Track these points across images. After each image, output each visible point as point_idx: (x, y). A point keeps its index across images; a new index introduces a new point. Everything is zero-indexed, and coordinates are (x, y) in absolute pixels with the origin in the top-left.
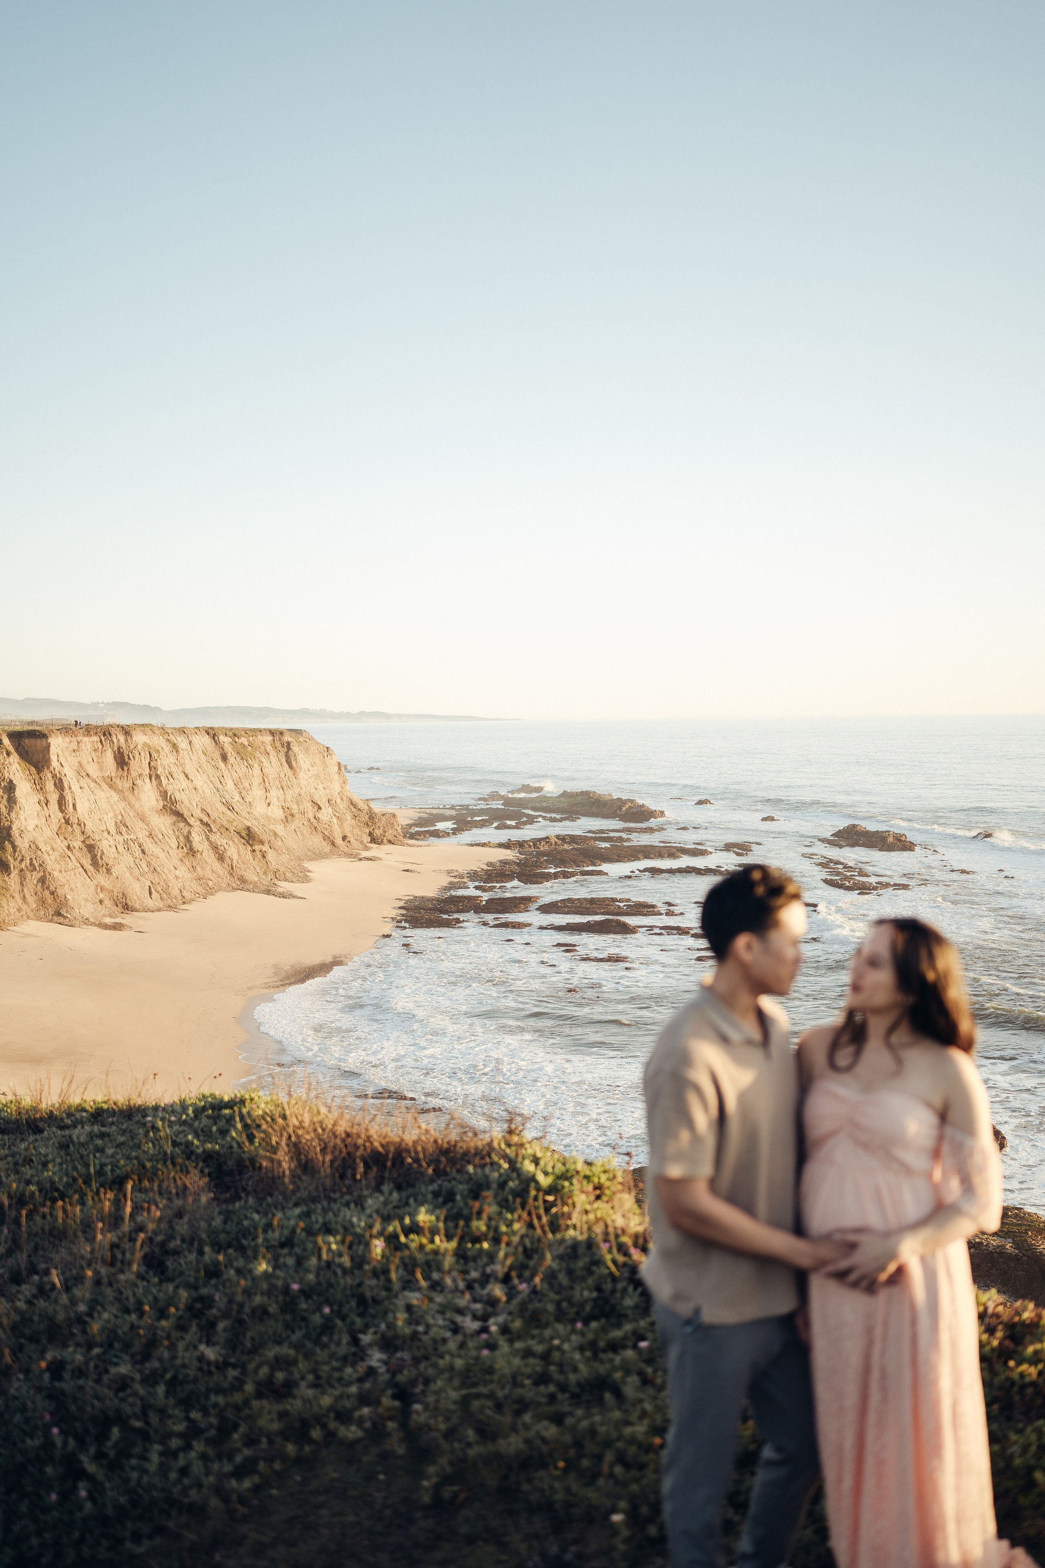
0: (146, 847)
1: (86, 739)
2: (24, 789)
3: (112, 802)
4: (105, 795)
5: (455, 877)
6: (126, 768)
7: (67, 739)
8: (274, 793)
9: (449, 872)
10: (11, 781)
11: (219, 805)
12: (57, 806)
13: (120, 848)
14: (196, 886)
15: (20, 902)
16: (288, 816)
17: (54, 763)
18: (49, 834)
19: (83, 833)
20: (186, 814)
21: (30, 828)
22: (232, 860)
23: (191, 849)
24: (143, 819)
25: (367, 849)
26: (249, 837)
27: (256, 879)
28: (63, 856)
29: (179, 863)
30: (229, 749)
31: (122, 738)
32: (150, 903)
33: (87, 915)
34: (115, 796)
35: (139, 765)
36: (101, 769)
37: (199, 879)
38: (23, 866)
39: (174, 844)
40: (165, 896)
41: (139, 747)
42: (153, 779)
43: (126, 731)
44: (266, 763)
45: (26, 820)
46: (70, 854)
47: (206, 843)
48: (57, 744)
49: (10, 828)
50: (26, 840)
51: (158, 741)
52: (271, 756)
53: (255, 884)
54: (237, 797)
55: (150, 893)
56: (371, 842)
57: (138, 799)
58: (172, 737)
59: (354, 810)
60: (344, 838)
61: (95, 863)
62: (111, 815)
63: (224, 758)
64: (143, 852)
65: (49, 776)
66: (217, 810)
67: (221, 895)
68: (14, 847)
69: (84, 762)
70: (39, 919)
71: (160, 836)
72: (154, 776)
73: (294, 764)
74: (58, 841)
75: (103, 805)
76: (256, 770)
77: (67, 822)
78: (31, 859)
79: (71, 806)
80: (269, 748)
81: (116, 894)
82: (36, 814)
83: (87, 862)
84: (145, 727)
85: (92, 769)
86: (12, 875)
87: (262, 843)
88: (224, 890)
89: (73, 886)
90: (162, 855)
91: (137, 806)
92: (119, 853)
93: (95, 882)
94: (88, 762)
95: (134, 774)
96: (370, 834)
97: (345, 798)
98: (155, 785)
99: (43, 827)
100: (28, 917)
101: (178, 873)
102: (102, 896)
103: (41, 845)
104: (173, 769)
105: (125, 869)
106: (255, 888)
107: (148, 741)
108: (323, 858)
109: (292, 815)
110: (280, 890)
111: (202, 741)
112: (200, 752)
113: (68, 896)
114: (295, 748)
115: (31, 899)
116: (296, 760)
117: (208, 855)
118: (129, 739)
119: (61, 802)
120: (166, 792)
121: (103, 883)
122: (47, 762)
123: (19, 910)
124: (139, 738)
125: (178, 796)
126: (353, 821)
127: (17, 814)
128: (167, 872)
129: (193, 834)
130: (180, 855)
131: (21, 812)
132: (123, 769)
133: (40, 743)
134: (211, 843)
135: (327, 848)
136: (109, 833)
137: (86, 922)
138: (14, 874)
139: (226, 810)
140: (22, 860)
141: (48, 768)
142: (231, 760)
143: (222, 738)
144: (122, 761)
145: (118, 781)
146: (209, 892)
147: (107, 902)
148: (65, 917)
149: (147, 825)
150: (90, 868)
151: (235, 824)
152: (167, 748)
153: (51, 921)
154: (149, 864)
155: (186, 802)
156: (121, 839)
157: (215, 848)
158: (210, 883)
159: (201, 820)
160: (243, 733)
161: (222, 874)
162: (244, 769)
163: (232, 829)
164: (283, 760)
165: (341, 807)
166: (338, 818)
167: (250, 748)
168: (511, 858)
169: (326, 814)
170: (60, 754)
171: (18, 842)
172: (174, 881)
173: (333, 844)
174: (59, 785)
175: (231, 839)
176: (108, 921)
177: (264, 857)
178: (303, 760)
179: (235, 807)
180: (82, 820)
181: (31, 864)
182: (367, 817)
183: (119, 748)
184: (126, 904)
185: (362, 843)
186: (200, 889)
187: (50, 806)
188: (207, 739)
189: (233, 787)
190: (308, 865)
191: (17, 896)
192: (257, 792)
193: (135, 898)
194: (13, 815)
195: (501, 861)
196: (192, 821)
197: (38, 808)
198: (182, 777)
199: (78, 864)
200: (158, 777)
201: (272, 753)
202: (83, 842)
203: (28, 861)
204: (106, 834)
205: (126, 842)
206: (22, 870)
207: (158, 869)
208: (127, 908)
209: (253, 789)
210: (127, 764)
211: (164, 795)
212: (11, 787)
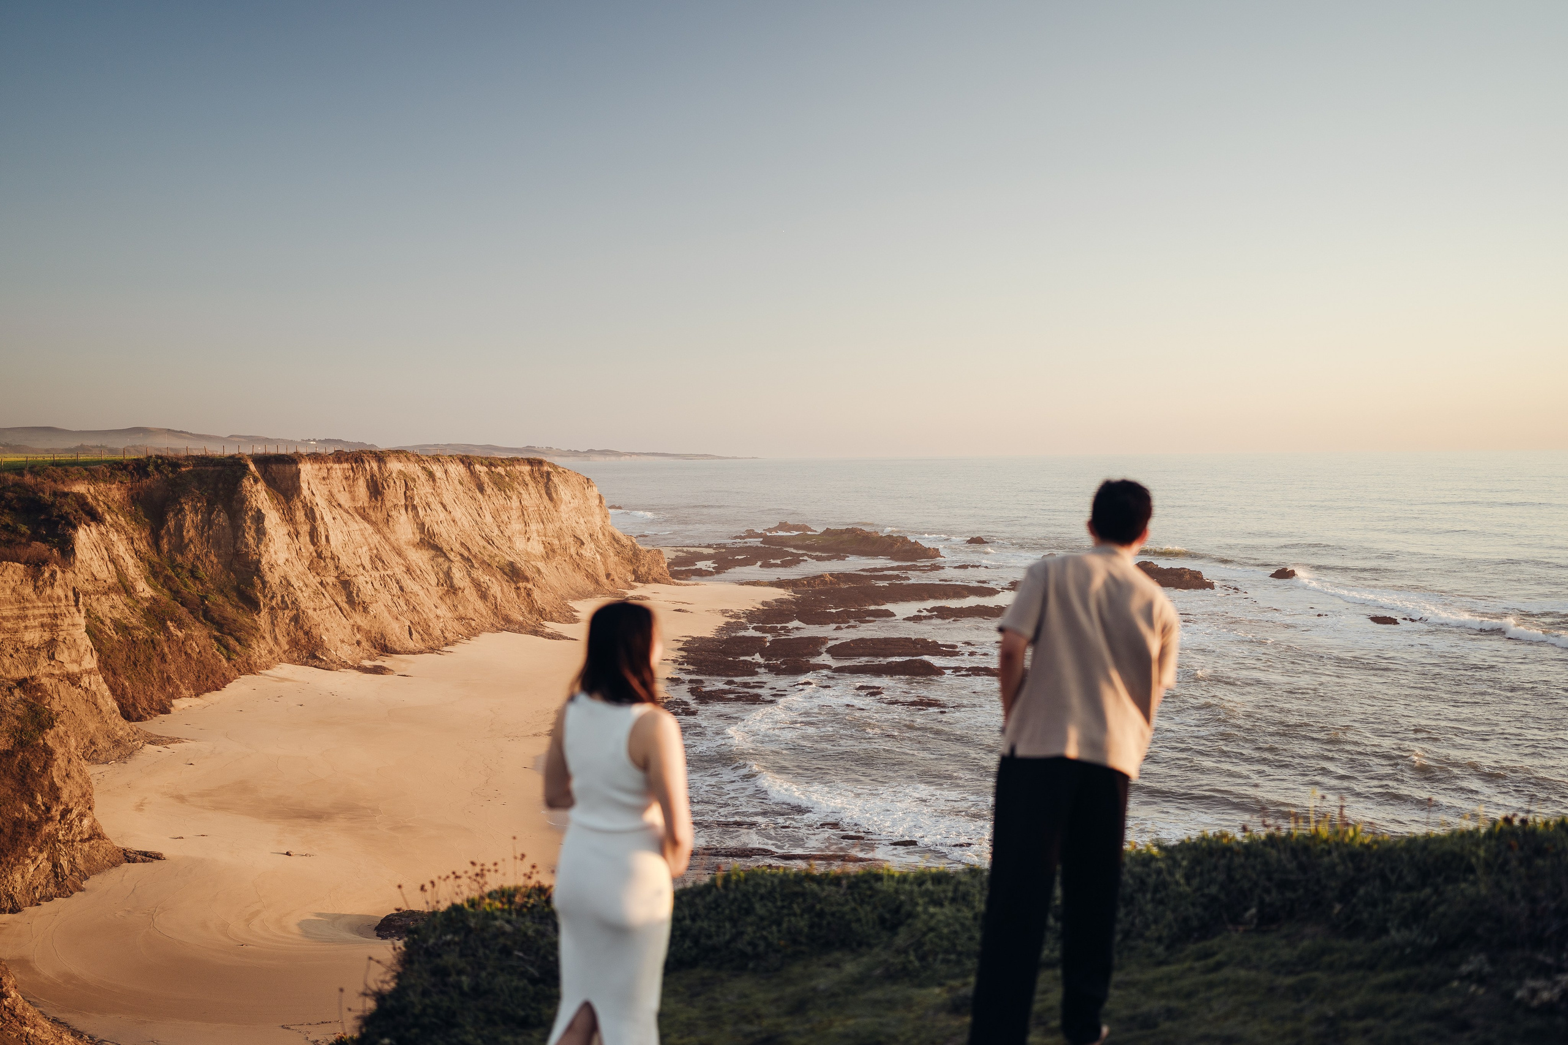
0: (404, 584)
1: (336, 466)
2: (273, 519)
3: (366, 534)
4: (358, 526)
5: (731, 617)
6: (379, 498)
7: (316, 466)
8: (534, 527)
9: (724, 612)
10: (259, 511)
11: (478, 538)
12: (308, 538)
13: (377, 585)
14: (457, 626)
15: (271, 643)
16: (550, 552)
17: (305, 492)
18: (301, 568)
19: (337, 568)
20: (446, 547)
21: (281, 562)
22: (496, 598)
23: (452, 586)
24: (399, 554)
25: (632, 588)
26: (514, 573)
27: (521, 619)
28: (316, 593)
29: (439, 601)
30: (485, 479)
31: (375, 465)
32: (411, 645)
33: (344, 658)
34: (370, 529)
35: (394, 495)
36: (353, 499)
37: (461, 618)
38: (274, 603)
39: (434, 581)
40: (426, 637)
41: (394, 475)
42: (409, 509)
43: (380, 457)
44: (525, 496)
45: (276, 553)
46: (323, 590)
47: (468, 579)
48: (307, 470)
49: (259, 562)
50: (276, 575)
51: (414, 469)
52: (530, 488)
53: (521, 624)
54: (496, 531)
55: (411, 634)
56: (635, 581)
57: (394, 532)
58: (427, 465)
59: (616, 546)
60: (608, 576)
61: (351, 601)
62: (365, 548)
63: (481, 489)
64: (401, 589)
65: (300, 505)
66: (477, 544)
67: (485, 636)
68: (264, 583)
69: (335, 491)
70: (293, 662)
71: (419, 572)
72: (410, 506)
73: (554, 495)
74: (310, 576)
75: (358, 538)
76: (515, 503)
77: (319, 555)
78: (283, 596)
79: (323, 538)
80: (528, 478)
81: (373, 635)
82: (286, 546)
83: (342, 600)
84: (399, 453)
85: (344, 498)
86: (262, 614)
87: (527, 580)
88: (488, 631)
89: (328, 625)
90: (421, 593)
91: (392, 539)
92: (375, 589)
93: (351, 621)
94: (339, 491)
95: (388, 504)
96: (634, 572)
97: (607, 534)
98: (411, 517)
99: (294, 561)
100: (281, 661)
101: (439, 612)
102: (358, 636)
103: (293, 581)
104: (431, 499)
105: (383, 608)
106: (521, 628)
107: (403, 469)
108: (587, 597)
109: (553, 551)
110: (547, 630)
111: (457, 470)
112: (456, 482)
113: (324, 637)
114: (555, 479)
115: (283, 641)
116: (556, 491)
117: (471, 594)
118: (383, 466)
119: (313, 534)
120: (423, 524)
121: (359, 622)
122: (297, 489)
123: (271, 652)
124: (394, 466)
125: (436, 529)
126: (616, 558)
127: (267, 546)
128: (427, 610)
129: (454, 570)
130: (440, 593)
131: (271, 544)
132: (376, 499)
133: (289, 469)
134: (473, 580)
135: (591, 587)
136: (364, 568)
137: (344, 665)
138: (264, 612)
139: (486, 544)
140: (272, 598)
141: (299, 496)
142: (489, 491)
143: (478, 467)
144: (376, 490)
145: (371, 513)
146: (473, 632)
147: (364, 644)
148: (322, 660)
149: (404, 560)
150: (345, 606)
151: (497, 559)
152: (423, 477)
153: (305, 664)
154: (407, 602)
155: (445, 535)
156: (377, 574)
157: (477, 585)
158: (473, 624)
159: (461, 555)
160: (499, 462)
161: (485, 613)
162: (502, 502)
163: (494, 565)
164: (543, 492)
165: (603, 542)
166: (601, 554)
167: (507, 479)
168: (786, 597)
169: (588, 551)
170: (311, 481)
171: (269, 577)
172: (434, 620)
173: (597, 582)
174: (311, 514)
175: (494, 575)
176: (367, 663)
177: (529, 595)
178: (564, 492)
179: (495, 541)
180: (336, 553)
181: (283, 601)
182: (631, 553)
183: (372, 476)
184: (385, 646)
185: (626, 581)
186: (462, 630)
187: (301, 539)
188: (461, 468)
189: (491, 520)
190: (573, 604)
191: (267, 636)
192: (516, 526)
193: (395, 639)
194: (262, 547)
195: (776, 601)
196: (452, 556)
197: (287, 539)
198: (440, 508)
199: (332, 602)
200: (414, 508)
201: (531, 484)
202: (337, 577)
203: (279, 598)
204: (361, 568)
205: (382, 578)
206: (272, 608)
207: (418, 608)
208: (386, 649)
209: (512, 522)
210: (381, 494)
211: (422, 526)
212: (259, 517)
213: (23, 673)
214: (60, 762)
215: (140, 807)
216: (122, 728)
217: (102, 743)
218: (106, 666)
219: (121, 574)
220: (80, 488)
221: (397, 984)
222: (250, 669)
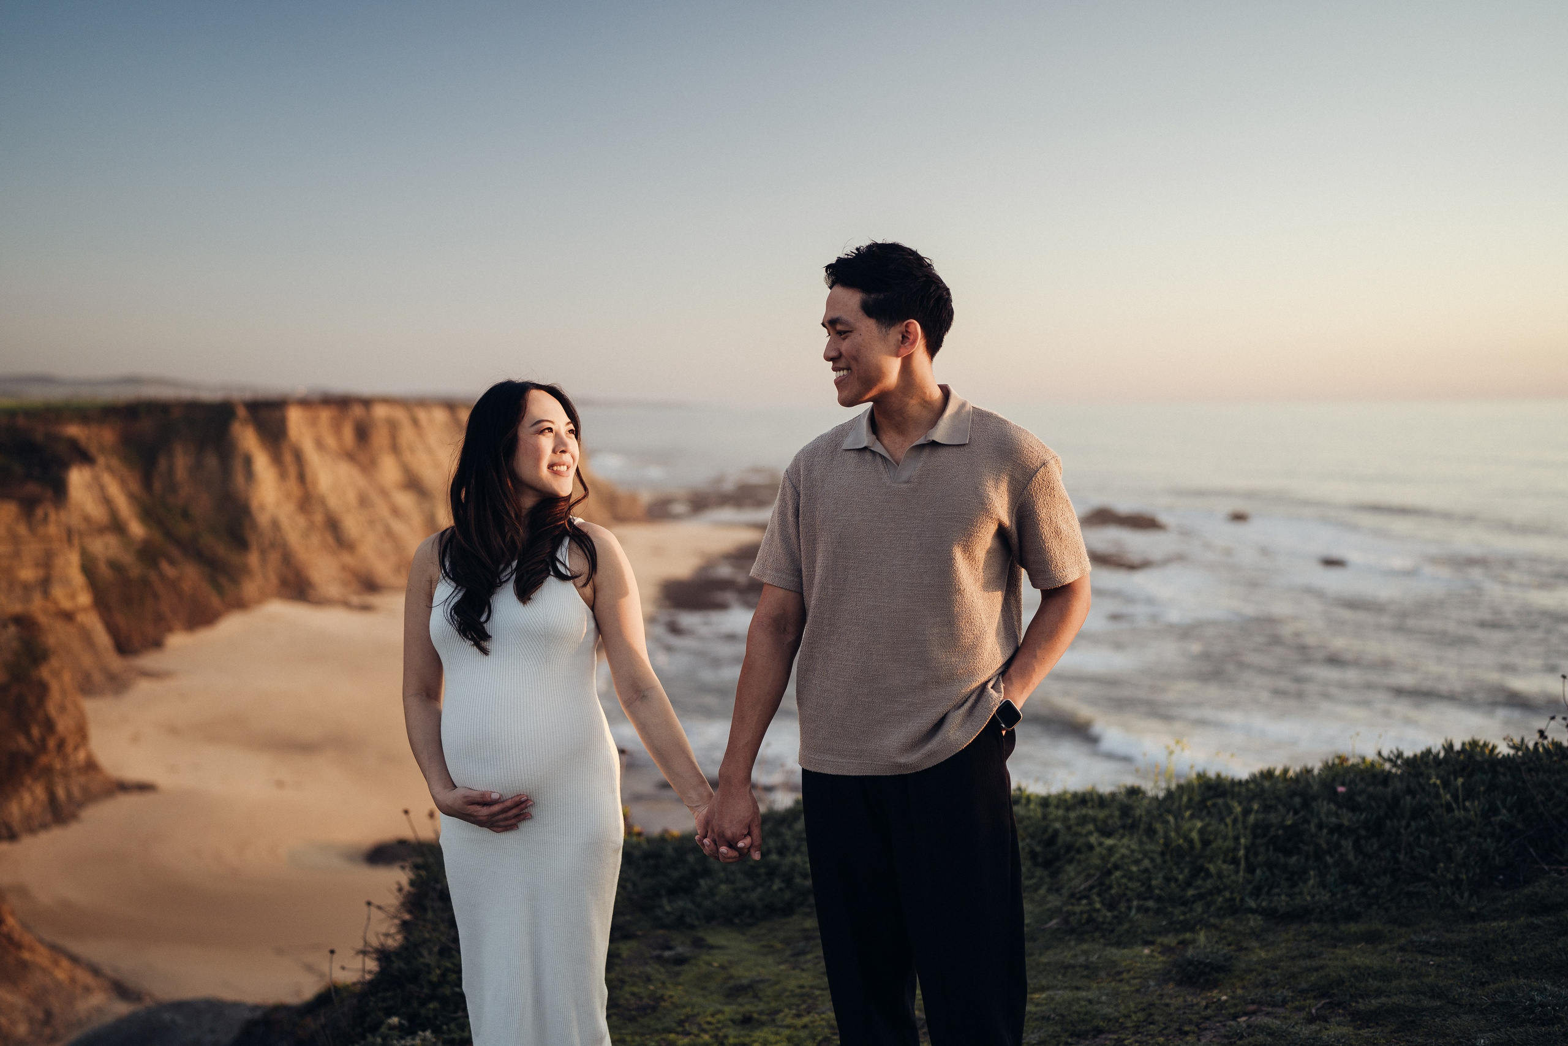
0: (390, 525)
1: (323, 411)
2: (262, 463)
3: (354, 476)
4: (346, 472)
6: (365, 442)
7: (303, 411)
9: (698, 554)
10: (248, 454)
12: (296, 480)
13: (364, 527)
15: (262, 581)
17: (293, 436)
18: (289, 511)
19: (325, 511)
21: (271, 504)
24: (385, 496)
28: (304, 531)
31: (361, 411)
33: (332, 595)
34: (356, 471)
35: (380, 438)
36: (341, 442)
38: (264, 543)
39: (419, 523)
41: (380, 419)
42: (393, 452)
43: (367, 403)
45: (265, 496)
46: (312, 532)
48: (295, 417)
49: (249, 504)
50: (266, 517)
51: (399, 414)
55: (397, 573)
57: (380, 475)
58: (412, 412)
61: (338, 542)
62: (352, 491)
64: (388, 530)
65: (287, 448)
68: (254, 524)
69: (322, 434)
70: (283, 599)
71: (404, 514)
72: (396, 450)
74: (299, 518)
75: (345, 480)
77: (307, 498)
78: (272, 539)
79: (311, 480)
81: (360, 574)
82: (275, 489)
83: (330, 540)
84: (388, 401)
85: (331, 442)
86: (253, 554)
89: (317, 565)
90: (408, 533)
91: (378, 481)
92: (363, 530)
93: (339, 560)
94: (326, 435)
95: (375, 447)
98: (396, 460)
99: (283, 504)
100: (271, 598)
102: (347, 575)
103: (282, 523)
104: (416, 444)
105: (370, 547)
107: (389, 415)
111: (440, 417)
112: (440, 428)
113: (313, 577)
115: (273, 579)
118: (369, 412)
119: (302, 477)
120: (407, 466)
121: (347, 562)
122: (285, 435)
123: (262, 588)
124: (380, 412)
127: (256, 489)
131: (260, 488)
132: (363, 443)
133: (276, 414)
136: (351, 507)
137: (332, 602)
138: (255, 553)
140: (262, 539)
141: (286, 441)
144: (363, 433)
145: (358, 454)
147: (351, 582)
148: (309, 596)
149: (390, 502)
150: (333, 547)
152: (408, 422)
153: (293, 601)
154: (393, 541)
155: (429, 477)
156: (363, 516)
170: (299, 425)
171: (258, 519)
174: (299, 457)
176: (356, 601)
180: (324, 498)
182: (609, 499)
183: (358, 421)
184: (372, 584)
187: (290, 482)
188: (444, 415)
191: (258, 575)
193: (381, 577)
194: (251, 489)
197: (276, 480)
198: (424, 451)
199: (321, 542)
200: (399, 449)
202: (326, 521)
203: (269, 538)
204: (348, 507)
205: (369, 519)
206: (263, 549)
208: (372, 588)
210: (367, 438)
211: (407, 470)
212: (248, 461)
213: (17, 608)
214: (55, 694)
215: (135, 739)
216: (116, 663)
217: (98, 677)
218: (101, 603)
219: (113, 514)
220: (73, 430)
221: (405, 938)
222: (241, 605)
